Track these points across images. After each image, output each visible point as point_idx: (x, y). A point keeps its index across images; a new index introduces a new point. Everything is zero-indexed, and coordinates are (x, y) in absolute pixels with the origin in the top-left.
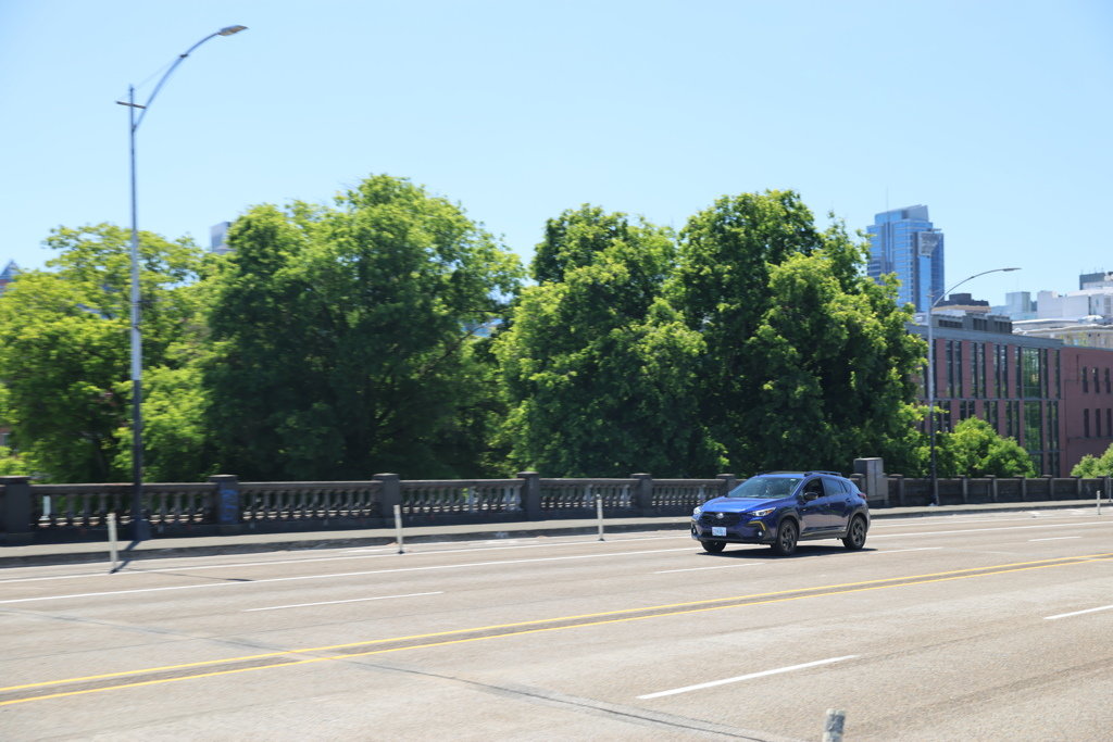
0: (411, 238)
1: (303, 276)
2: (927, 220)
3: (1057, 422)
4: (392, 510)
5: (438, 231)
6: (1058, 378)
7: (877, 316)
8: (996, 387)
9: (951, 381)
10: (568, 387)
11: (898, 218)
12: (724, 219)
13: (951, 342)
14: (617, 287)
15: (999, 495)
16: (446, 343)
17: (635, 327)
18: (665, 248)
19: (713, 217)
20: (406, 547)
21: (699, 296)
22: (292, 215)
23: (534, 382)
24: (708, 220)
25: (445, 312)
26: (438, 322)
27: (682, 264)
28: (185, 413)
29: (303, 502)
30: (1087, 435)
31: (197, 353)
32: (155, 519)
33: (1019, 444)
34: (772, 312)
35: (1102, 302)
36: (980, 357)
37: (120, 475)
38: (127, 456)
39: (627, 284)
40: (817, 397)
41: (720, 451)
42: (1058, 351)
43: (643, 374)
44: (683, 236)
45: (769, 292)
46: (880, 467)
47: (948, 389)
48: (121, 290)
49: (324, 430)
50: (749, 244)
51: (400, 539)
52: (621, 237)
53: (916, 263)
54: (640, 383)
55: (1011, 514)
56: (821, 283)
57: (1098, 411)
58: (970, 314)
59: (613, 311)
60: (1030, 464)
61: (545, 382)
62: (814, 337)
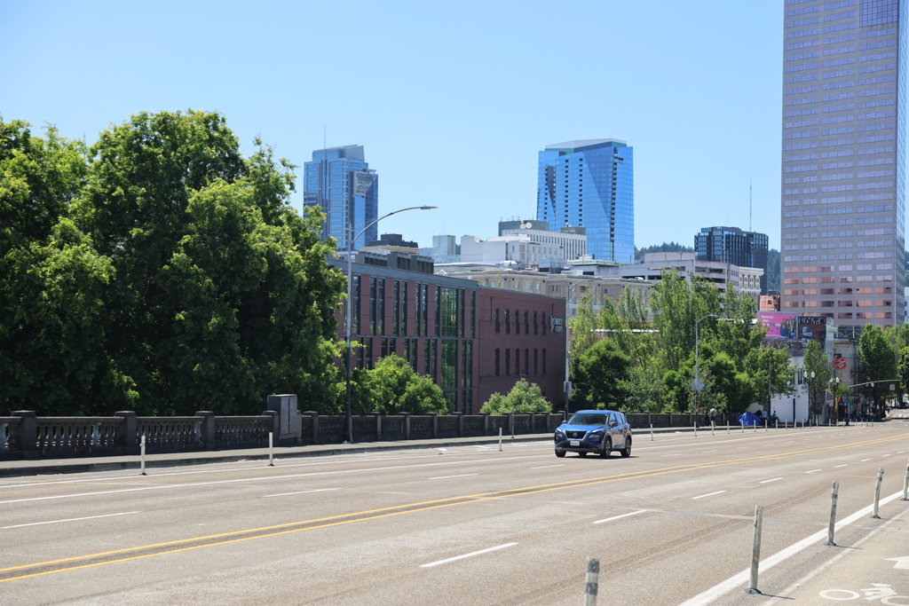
2: (363, 160)
3: (471, 361)
6: (473, 318)
7: (299, 249)
8: (417, 325)
9: (374, 319)
11: (335, 157)
12: (141, 138)
13: (375, 279)
14: (15, 204)
15: (411, 432)
19: (129, 134)
21: (110, 218)
24: (123, 138)
27: (94, 182)
30: (497, 373)
33: (435, 382)
34: (186, 238)
35: (517, 249)
36: (402, 296)
39: (27, 201)
40: (232, 330)
41: (129, 383)
42: (474, 292)
44: (94, 153)
45: (188, 218)
46: (294, 403)
47: (372, 327)
50: (168, 166)
52: (22, 149)
53: (351, 203)
54: (39, 309)
55: (420, 450)
56: (242, 211)
57: (508, 350)
58: (394, 253)
59: (8, 230)
60: (444, 401)
62: (232, 268)
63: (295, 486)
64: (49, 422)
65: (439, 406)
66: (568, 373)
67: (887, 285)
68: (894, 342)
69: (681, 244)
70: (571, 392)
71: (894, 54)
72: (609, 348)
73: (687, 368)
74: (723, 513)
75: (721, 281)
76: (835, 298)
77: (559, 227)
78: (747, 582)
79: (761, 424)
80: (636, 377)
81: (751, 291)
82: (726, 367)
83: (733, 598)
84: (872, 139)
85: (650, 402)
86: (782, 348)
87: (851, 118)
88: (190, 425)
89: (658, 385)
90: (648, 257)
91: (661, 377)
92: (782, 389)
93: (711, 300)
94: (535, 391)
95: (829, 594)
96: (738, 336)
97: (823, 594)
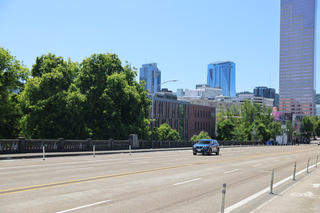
2: (157, 67)
3: (188, 125)
6: (188, 113)
7: (138, 93)
8: (172, 115)
9: (160, 113)
10: (42, 111)
11: (149, 66)
12: (94, 61)
13: (160, 102)
14: (59, 80)
15: (170, 146)
17: (64, 92)
18: (75, 69)
19: (91, 60)
21: (85, 84)
23: (30, 108)
24: (89, 61)
25: (1, 85)
27: (81, 74)
30: (195, 129)
33: (177, 131)
34: (106, 89)
35: (201, 93)
36: (168, 106)
39: (62, 79)
40: (119, 116)
41: (90, 131)
42: (189, 105)
43: (66, 107)
44: (81, 65)
45: (107, 84)
46: (137, 137)
47: (159, 115)
50: (101, 69)
52: (61, 64)
53: (153, 79)
54: (65, 110)
55: (173, 151)
56: (122, 82)
57: (198, 122)
58: (166, 94)
59: (57, 87)
60: (180, 137)
61: (34, 108)
62: (119, 98)
63: (137, 161)
64: (68, 142)
65: (178, 138)
66: (216, 129)
67: (311, 104)
68: (313, 121)
69: (250, 92)
70: (217, 135)
71: (313, 36)
72: (228, 122)
73: (251, 128)
74: (262, 170)
75: (261, 102)
76: (295, 108)
77: (213, 86)
78: (269, 191)
79: (273, 144)
80: (236, 130)
81: (270, 105)
82: (263, 128)
83: (265, 195)
84: (306, 61)
85: (240, 138)
86: (279, 122)
87: (300, 55)
88: (107, 143)
89: (243, 133)
90: (240, 95)
91: (244, 131)
92: (279, 134)
93: (258, 108)
94: (206, 134)
95: (294, 194)
96: (266, 119)
97: (292, 194)
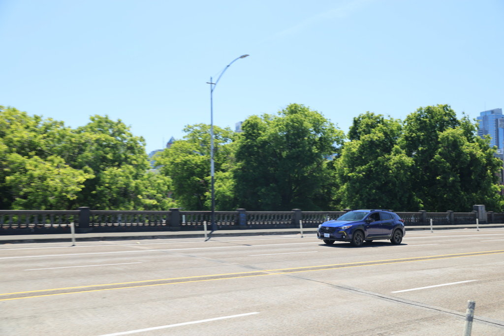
0: (304, 125)
1: (267, 139)
2: (501, 114)
4: (299, 222)
5: (314, 123)
7: (482, 151)
10: (362, 178)
11: (490, 114)
12: (420, 116)
14: (380, 142)
16: (317, 162)
17: (387, 156)
19: (416, 115)
20: (304, 235)
21: (411, 144)
22: (263, 119)
23: (349, 176)
24: (414, 116)
25: (317, 152)
26: (315, 155)
27: (404, 133)
28: (227, 187)
29: (268, 219)
31: (232, 166)
32: (219, 224)
34: (440, 150)
37: (206, 208)
38: (209, 202)
39: (383, 141)
40: (458, 182)
41: (420, 202)
43: (390, 173)
44: (405, 122)
45: (439, 143)
46: (484, 208)
48: (207, 146)
49: (274, 193)
50: (431, 124)
51: (302, 232)
52: (381, 123)
53: (497, 130)
54: (389, 176)
56: (459, 139)
59: (378, 150)
61: (353, 176)
62: (456, 159)
63: (491, 238)
88: (445, 216)
